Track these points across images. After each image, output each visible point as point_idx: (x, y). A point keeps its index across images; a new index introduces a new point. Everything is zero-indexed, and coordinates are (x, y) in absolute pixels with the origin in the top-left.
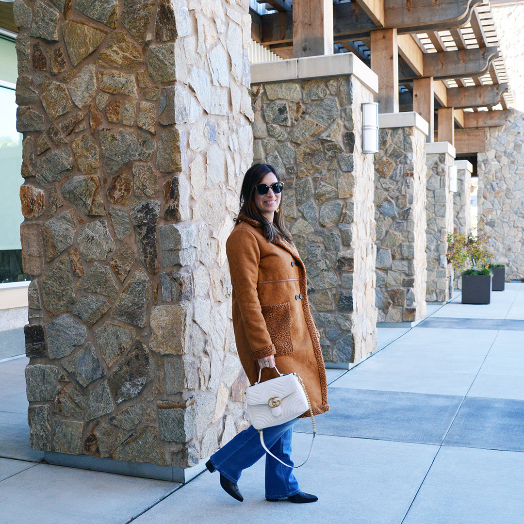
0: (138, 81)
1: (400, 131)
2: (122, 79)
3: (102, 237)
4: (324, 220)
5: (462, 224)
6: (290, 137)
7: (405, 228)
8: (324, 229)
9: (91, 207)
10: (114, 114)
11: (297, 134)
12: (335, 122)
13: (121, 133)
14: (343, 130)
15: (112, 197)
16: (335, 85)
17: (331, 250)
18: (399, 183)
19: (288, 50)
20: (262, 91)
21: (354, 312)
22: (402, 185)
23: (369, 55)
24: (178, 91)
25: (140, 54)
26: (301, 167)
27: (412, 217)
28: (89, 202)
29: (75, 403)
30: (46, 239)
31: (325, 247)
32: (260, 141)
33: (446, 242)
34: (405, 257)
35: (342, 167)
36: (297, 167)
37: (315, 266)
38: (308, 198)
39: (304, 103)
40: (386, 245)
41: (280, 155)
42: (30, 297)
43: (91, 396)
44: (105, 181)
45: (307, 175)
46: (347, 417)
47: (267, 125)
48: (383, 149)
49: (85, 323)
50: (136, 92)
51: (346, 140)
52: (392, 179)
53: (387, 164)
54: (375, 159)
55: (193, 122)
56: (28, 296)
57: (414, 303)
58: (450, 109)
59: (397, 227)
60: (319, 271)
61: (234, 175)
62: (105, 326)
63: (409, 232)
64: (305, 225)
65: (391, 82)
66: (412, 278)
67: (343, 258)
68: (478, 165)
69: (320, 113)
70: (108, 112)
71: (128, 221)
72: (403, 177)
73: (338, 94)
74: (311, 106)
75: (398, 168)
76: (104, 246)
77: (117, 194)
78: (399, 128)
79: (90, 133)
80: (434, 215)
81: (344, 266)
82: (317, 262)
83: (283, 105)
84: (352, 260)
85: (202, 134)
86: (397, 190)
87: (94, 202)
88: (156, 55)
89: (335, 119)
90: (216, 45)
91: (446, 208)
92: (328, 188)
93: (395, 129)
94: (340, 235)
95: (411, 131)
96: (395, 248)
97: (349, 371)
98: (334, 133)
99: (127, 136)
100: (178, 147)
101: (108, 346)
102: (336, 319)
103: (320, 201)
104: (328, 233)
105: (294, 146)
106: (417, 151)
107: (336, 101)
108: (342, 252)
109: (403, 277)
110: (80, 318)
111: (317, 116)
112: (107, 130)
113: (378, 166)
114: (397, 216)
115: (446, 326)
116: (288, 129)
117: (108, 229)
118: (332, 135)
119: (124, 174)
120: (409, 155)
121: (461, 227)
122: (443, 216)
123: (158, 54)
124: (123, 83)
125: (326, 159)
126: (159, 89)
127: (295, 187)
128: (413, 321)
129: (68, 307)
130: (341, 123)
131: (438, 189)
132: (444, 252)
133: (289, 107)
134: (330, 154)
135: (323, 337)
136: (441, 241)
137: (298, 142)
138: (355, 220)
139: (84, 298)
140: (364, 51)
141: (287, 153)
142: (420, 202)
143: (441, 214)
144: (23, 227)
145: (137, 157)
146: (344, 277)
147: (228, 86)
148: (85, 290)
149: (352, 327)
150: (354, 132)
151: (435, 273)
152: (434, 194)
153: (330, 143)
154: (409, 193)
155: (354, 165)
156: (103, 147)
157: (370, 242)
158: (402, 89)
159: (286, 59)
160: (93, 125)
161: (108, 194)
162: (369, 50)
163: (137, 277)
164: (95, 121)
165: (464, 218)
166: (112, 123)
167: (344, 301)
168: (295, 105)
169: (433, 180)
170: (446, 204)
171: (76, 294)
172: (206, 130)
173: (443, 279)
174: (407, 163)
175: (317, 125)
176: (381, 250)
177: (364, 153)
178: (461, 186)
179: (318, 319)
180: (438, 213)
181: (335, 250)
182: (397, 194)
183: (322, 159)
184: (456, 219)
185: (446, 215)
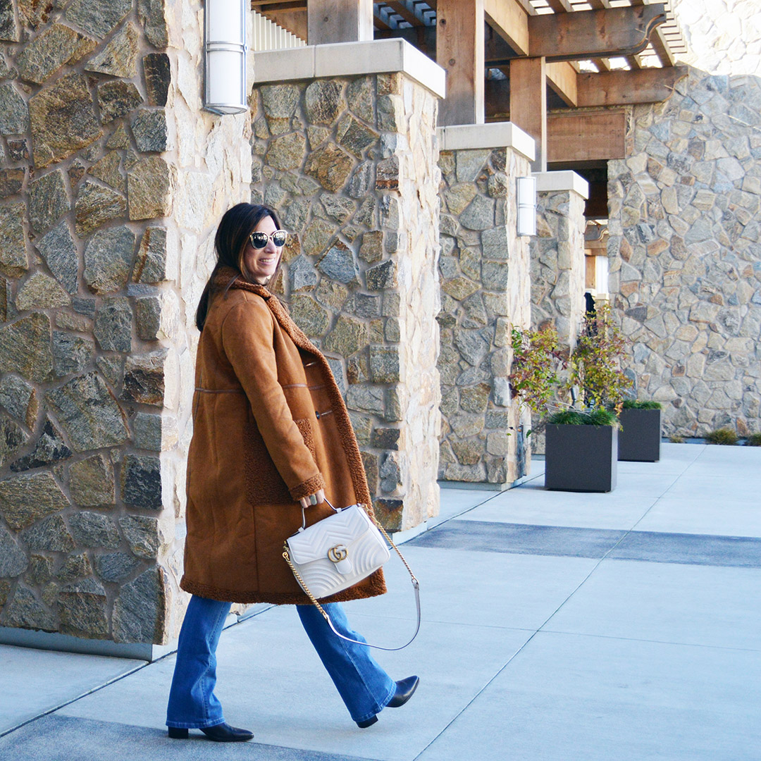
1: (367, 84)
4: (93, 274)
5: (562, 310)
6: (16, 69)
7: (378, 309)
8: (92, 297)
11: (34, 60)
12: (123, 29)
14: (141, 49)
17: (109, 351)
18: (365, 203)
22: (371, 209)
26: (42, 143)
27: (395, 285)
31: (97, 343)
33: (507, 347)
34: (377, 379)
35: (139, 141)
36: (32, 142)
38: (57, 218)
45: (55, 162)
51: (149, 73)
52: (349, 196)
53: (338, 160)
57: (398, 487)
58: (536, 60)
59: (360, 307)
60: (82, 404)
63: (386, 318)
64: (48, 287)
67: (139, 371)
68: (608, 187)
72: (373, 190)
75: (361, 169)
78: (364, 76)
80: (480, 286)
81: (140, 393)
82: (76, 382)
84: (161, 376)
86: (360, 220)
89: (124, 20)
91: (507, 271)
92: (104, 195)
93: (355, 79)
94: (131, 313)
95: (392, 84)
96: (354, 356)
97: (150, 662)
98: (119, 57)
102: (121, 529)
103: (86, 228)
104: (103, 309)
105: (27, 92)
106: (408, 130)
108: (136, 357)
109: (373, 424)
111: (80, 16)
113: (317, 164)
114: (360, 281)
115: (480, 544)
118: (114, 62)
120: (388, 138)
121: (561, 318)
122: (501, 289)
125: (100, 121)
127: (28, 191)
128: (396, 531)
130: (137, 31)
131: (488, 228)
132: (504, 370)
134: (110, 110)
135: (89, 574)
136: (495, 346)
137: (36, 80)
138: (167, 277)
141: (9, 108)
142: (419, 251)
143: (496, 285)
146: (141, 420)
149: (160, 550)
150: (168, 52)
151: (483, 419)
152: (480, 238)
153: (110, 82)
154: (387, 228)
155: (169, 135)
165: (565, 296)
167: (140, 483)
169: (478, 208)
170: (508, 261)
173: (501, 431)
174: (382, 159)
175: (80, 37)
177: (211, 110)
178: (559, 228)
179: (75, 526)
180: (489, 282)
181: (120, 351)
182: (361, 229)
183: (91, 122)
184: (548, 300)
185: (508, 286)
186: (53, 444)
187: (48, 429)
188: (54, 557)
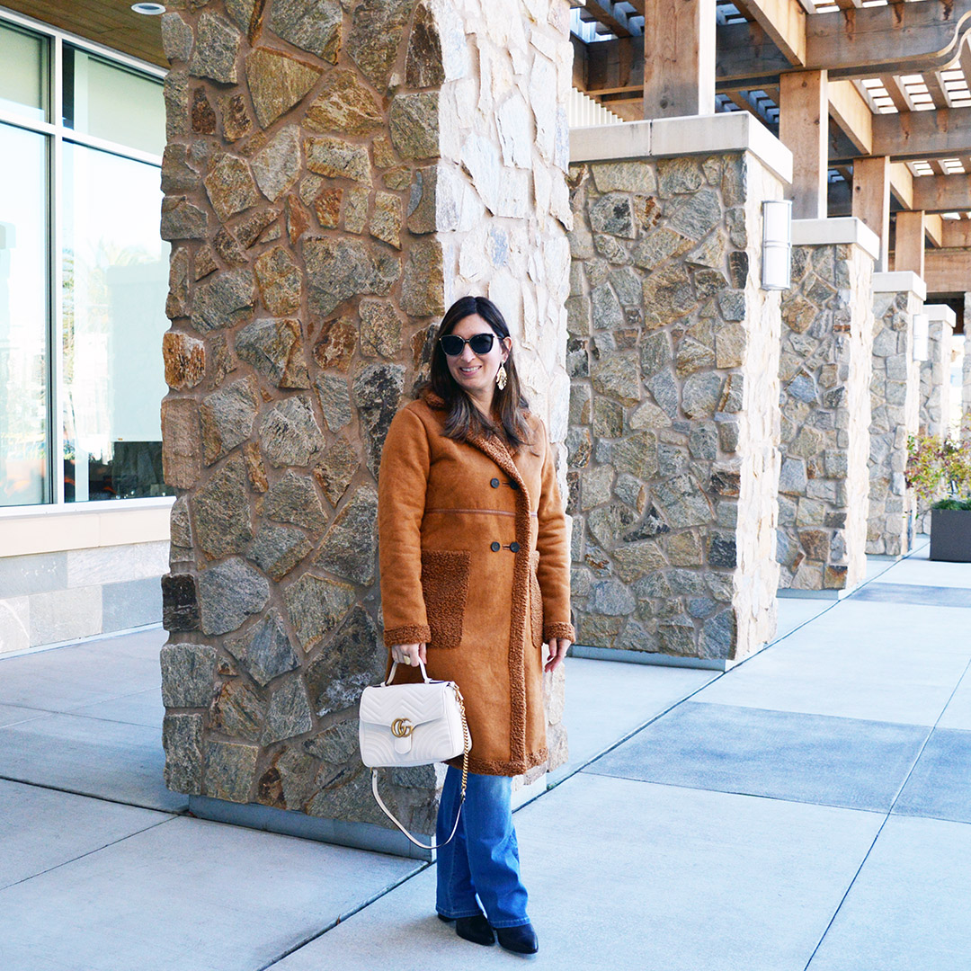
0: (373, 156)
1: (829, 251)
2: (345, 152)
3: (302, 426)
4: (689, 405)
5: (934, 418)
6: (633, 258)
7: (833, 423)
8: (687, 421)
9: (285, 373)
10: (330, 213)
11: (647, 253)
12: (715, 233)
13: (340, 245)
14: (728, 249)
15: (321, 357)
16: (716, 168)
17: (700, 459)
18: (824, 342)
19: (633, 104)
20: (586, 176)
21: (739, 570)
22: (829, 347)
23: (778, 116)
24: (444, 174)
25: (378, 109)
26: (651, 311)
27: (846, 404)
28: (282, 364)
29: (246, 713)
30: (205, 426)
31: (690, 453)
32: (580, 264)
33: (904, 449)
34: (830, 475)
35: (725, 313)
36: (644, 311)
37: (671, 486)
38: (662, 365)
39: (660, 199)
40: (796, 452)
41: (615, 289)
42: (174, 527)
43: (273, 703)
44: (311, 328)
45: (661, 326)
46: (722, 756)
47: (593, 236)
48: (797, 283)
49: (269, 575)
50: (368, 175)
51: (733, 265)
52: (812, 337)
53: (804, 309)
54: (783, 301)
55: (467, 229)
56: (171, 524)
57: (844, 556)
58: (918, 213)
59: (818, 421)
60: (678, 495)
61: (534, 324)
62: (302, 581)
63: (838, 429)
64: (655, 413)
65: (814, 164)
66: (842, 511)
67: (722, 473)
68: (965, 314)
69: (688, 216)
70: (321, 208)
71: (348, 399)
72: (831, 332)
73: (721, 184)
74: (672, 204)
75: (822, 316)
76: (305, 442)
77: (330, 352)
78: (826, 245)
79: (287, 245)
80: (884, 400)
81: (723, 488)
82: (675, 480)
83: (623, 202)
84: (738, 477)
85: (482, 250)
86: (820, 355)
87: (291, 365)
88: (406, 112)
89: (715, 227)
90: (511, 95)
91: (906, 389)
92: (698, 350)
93: (818, 247)
94: (717, 432)
95: (848, 252)
96: (813, 458)
97: (725, 673)
98: (711, 253)
99: (351, 252)
100: (440, 273)
101: (306, 616)
102: (706, 582)
103: (684, 372)
104: (696, 429)
105: (640, 275)
106: (857, 287)
107: (716, 197)
108: (720, 463)
109: (827, 509)
110: (258, 565)
111: (682, 222)
112: (317, 239)
113: (788, 311)
114: (819, 401)
115: (902, 599)
116: (631, 244)
117: (312, 413)
118: (708, 256)
119: (344, 318)
120: (843, 293)
121: (933, 424)
122: (901, 404)
123: (409, 109)
124: (348, 159)
125: (696, 298)
126: (408, 170)
127: (640, 345)
128: (841, 589)
129: (238, 546)
130: (725, 235)
131: (892, 355)
132: (902, 467)
133: (634, 205)
134: (704, 290)
135: (682, 612)
136: (895, 448)
137: (648, 267)
138: (743, 408)
139: (267, 531)
140: (767, 108)
141: (627, 286)
142: (860, 378)
143: (897, 400)
144: (166, 404)
145: (368, 289)
146: (723, 507)
147: (530, 168)
148: (269, 517)
149: (734, 595)
150: (747, 251)
151: (884, 505)
152: (885, 363)
153: (704, 271)
154: (841, 362)
155: (746, 309)
156: (308, 270)
157: (771, 446)
158: (832, 176)
159: (629, 121)
160: (292, 230)
161: (314, 351)
162: (777, 106)
163: (361, 498)
164: (296, 225)
165: (937, 407)
166: (325, 227)
167: (721, 550)
168: (644, 201)
169: (884, 339)
170: (907, 382)
171: (254, 523)
172: (489, 243)
173: (898, 515)
174: (839, 309)
175: (682, 237)
176: (788, 460)
177: (764, 288)
178: (934, 352)
179: (673, 580)
180: (892, 398)
181: (708, 459)
182: (820, 362)
183: (689, 298)
184: (923, 409)
185: (906, 401)
186: (656, 523)
187: (653, 512)
188: (655, 601)
